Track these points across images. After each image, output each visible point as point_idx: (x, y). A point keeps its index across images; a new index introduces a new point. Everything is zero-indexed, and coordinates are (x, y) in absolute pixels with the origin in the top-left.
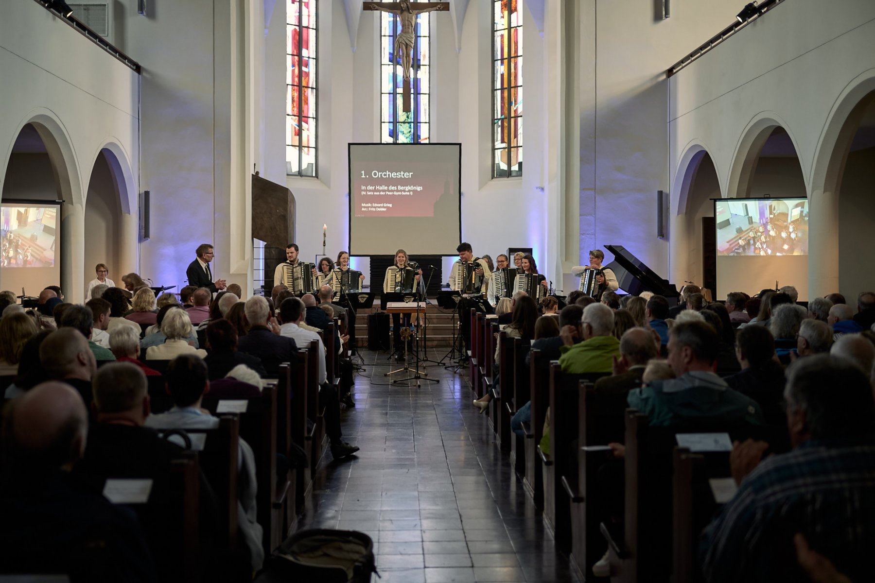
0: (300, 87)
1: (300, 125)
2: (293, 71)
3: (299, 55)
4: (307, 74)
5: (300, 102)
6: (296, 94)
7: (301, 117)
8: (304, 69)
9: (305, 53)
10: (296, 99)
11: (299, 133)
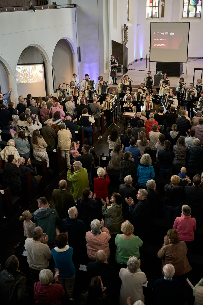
11: (152, 2)
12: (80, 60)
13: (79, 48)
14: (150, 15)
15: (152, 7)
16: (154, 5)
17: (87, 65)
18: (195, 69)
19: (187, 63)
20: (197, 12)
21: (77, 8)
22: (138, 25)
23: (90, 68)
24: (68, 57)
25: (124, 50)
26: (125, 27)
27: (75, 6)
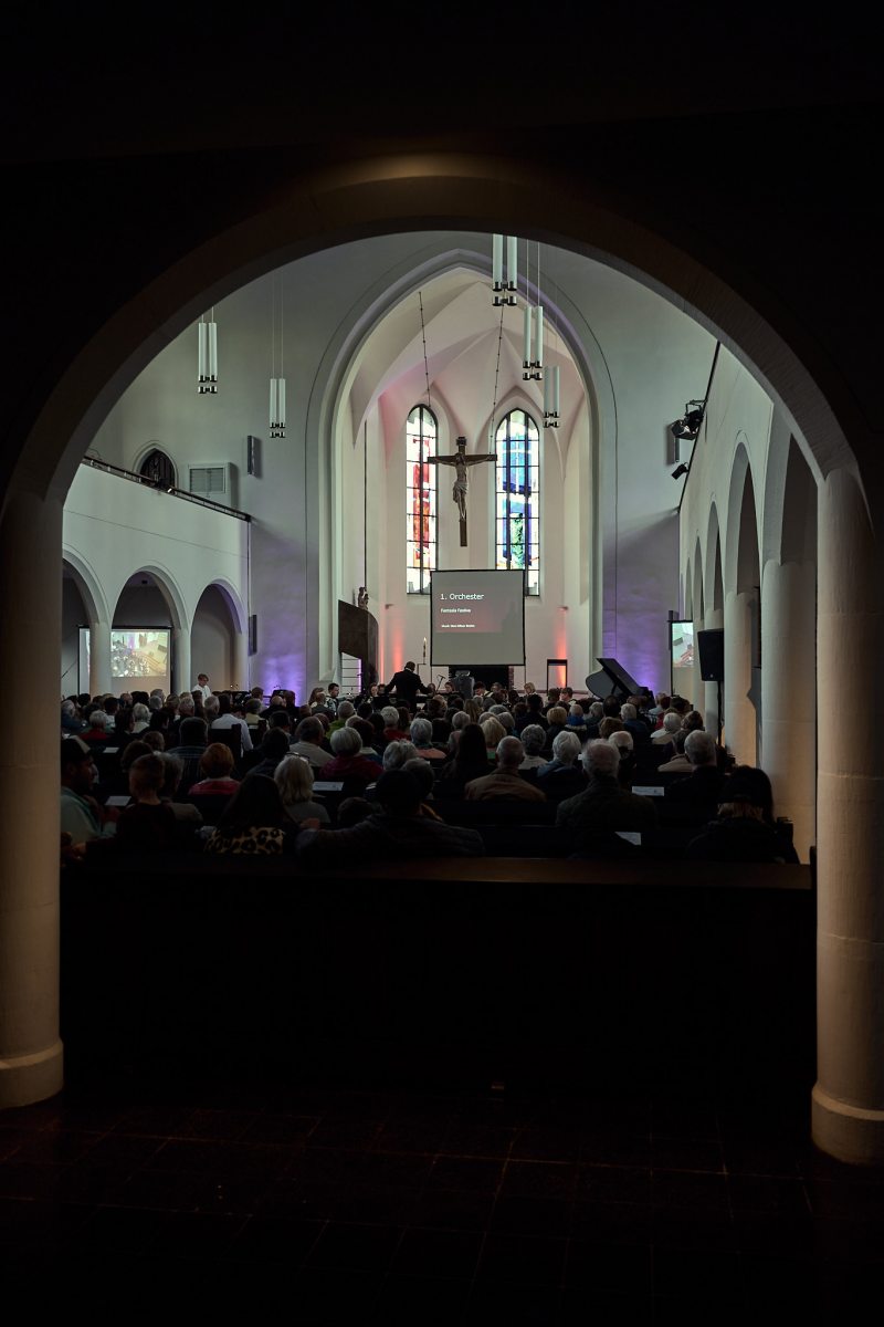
0: (421, 516)
1: (421, 550)
2: (415, 502)
3: (421, 488)
4: (428, 504)
5: (422, 530)
6: (418, 522)
7: (423, 542)
8: (424, 499)
9: (425, 485)
10: (418, 527)
11: (421, 557)
12: (253, 649)
13: (255, 617)
14: (417, 588)
15: (422, 568)
16: (425, 565)
17: (272, 662)
18: (550, 662)
19: (524, 665)
20: (531, 585)
21: (253, 525)
22: (387, 606)
23: (280, 670)
24: (220, 642)
25: (369, 625)
26: (361, 595)
27: (248, 518)
